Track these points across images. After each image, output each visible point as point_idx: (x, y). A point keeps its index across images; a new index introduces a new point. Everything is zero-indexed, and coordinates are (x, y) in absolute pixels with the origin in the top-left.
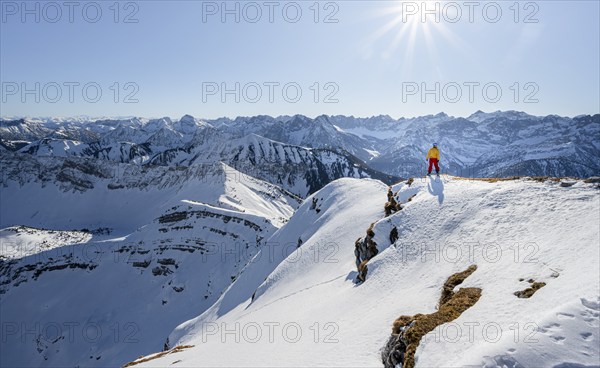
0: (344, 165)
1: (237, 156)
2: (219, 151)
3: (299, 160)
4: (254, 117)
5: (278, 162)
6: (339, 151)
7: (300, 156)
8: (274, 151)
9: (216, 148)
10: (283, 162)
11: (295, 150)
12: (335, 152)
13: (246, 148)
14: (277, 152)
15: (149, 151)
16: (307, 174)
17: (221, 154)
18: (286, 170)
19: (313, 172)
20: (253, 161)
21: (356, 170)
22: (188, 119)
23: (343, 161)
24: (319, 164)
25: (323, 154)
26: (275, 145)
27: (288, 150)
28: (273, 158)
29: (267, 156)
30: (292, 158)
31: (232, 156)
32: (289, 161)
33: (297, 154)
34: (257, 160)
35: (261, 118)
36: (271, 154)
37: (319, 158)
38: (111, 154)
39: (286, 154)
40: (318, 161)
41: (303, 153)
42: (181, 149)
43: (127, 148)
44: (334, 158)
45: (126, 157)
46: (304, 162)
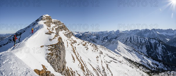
0: (157, 43)
1: (127, 40)
2: (123, 39)
3: (144, 42)
4: (134, 30)
5: (138, 42)
6: (156, 39)
7: (145, 40)
8: (137, 39)
9: (122, 38)
10: (139, 42)
11: (143, 38)
12: (155, 39)
13: (129, 38)
14: (138, 39)
15: (107, 38)
16: (146, 46)
17: (123, 40)
18: (140, 44)
19: (148, 45)
20: (131, 42)
21: (161, 44)
22: (118, 31)
23: (157, 42)
24: (150, 43)
25: (151, 40)
26: (137, 37)
27: (141, 38)
28: (137, 41)
29: (135, 40)
30: (142, 41)
31: (125, 40)
32: (141, 42)
33: (143, 40)
34: (132, 41)
35: (136, 30)
36: (136, 40)
37: (150, 41)
38: (100, 39)
39: (140, 40)
40: (150, 42)
41: (145, 39)
42: (114, 38)
43: (103, 38)
44: (154, 41)
45: (103, 40)
46: (145, 42)
